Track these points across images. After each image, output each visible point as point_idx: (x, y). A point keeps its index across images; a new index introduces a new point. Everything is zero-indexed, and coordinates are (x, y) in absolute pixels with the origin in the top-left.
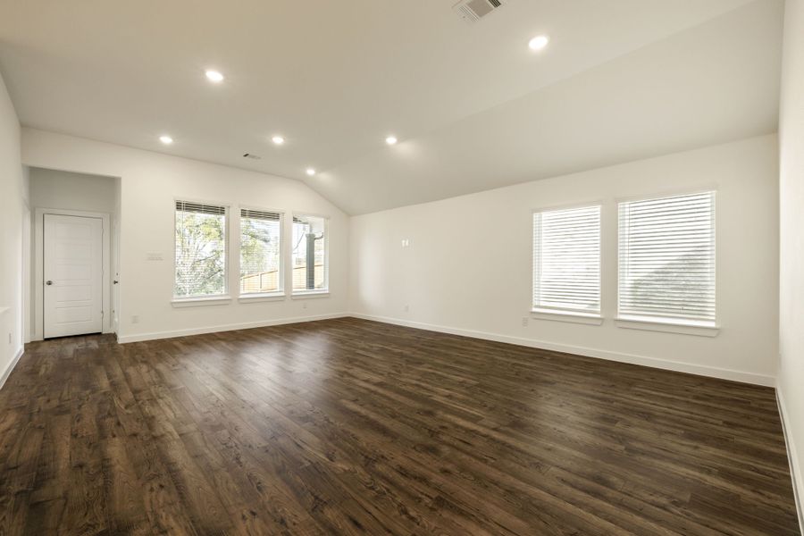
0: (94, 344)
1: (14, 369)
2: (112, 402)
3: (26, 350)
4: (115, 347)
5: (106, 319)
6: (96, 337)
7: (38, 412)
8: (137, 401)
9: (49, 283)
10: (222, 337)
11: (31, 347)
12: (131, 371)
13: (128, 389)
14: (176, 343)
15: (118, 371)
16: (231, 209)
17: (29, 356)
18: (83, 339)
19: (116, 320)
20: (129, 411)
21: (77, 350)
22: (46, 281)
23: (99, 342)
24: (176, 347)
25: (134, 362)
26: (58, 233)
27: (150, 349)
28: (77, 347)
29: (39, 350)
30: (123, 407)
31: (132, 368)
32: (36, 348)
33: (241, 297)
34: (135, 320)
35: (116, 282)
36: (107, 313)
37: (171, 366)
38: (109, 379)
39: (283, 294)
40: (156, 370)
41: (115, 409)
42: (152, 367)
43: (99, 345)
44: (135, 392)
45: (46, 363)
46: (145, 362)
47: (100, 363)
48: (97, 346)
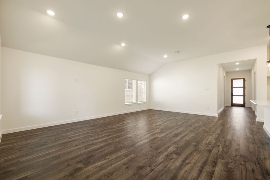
2: (223, 150)
8: (214, 147)
20: (220, 144)
30: (220, 146)
41: (223, 148)
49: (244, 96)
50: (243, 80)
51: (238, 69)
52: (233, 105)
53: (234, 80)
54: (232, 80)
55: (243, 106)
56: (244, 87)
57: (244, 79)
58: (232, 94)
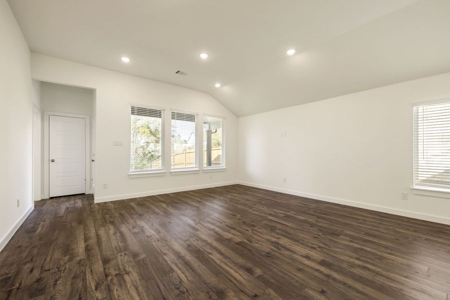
0: (79, 203)
1: (21, 226)
3: (35, 207)
4: (92, 206)
5: (88, 184)
6: (81, 196)
7: (18, 288)
9: (53, 161)
10: (162, 199)
11: (39, 204)
12: (102, 232)
13: (99, 257)
14: (132, 204)
15: (92, 233)
16: (165, 111)
17: (36, 212)
18: (73, 197)
19: (94, 185)
21: (68, 208)
22: (51, 159)
23: (83, 201)
24: (132, 208)
25: (104, 222)
26: (58, 128)
27: (115, 209)
28: (68, 206)
29: (44, 208)
31: (102, 228)
32: (42, 205)
33: (172, 171)
34: (105, 187)
35: (93, 161)
36: (88, 180)
37: (131, 228)
38: (85, 242)
39: (198, 169)
40: (121, 233)
42: (118, 230)
43: (82, 204)
44: (106, 261)
45: (44, 221)
46: (112, 223)
47: (81, 222)
48: (81, 205)
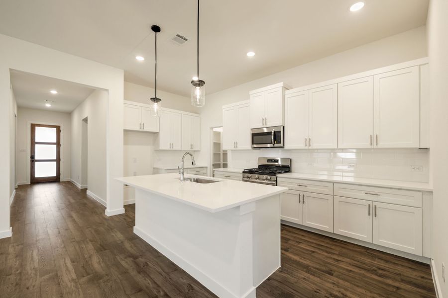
49: (58, 160)
50: (55, 129)
51: (48, 105)
52: (35, 181)
53: (37, 128)
54: (33, 127)
55: (55, 180)
56: (58, 144)
57: (58, 129)
58: (33, 157)
